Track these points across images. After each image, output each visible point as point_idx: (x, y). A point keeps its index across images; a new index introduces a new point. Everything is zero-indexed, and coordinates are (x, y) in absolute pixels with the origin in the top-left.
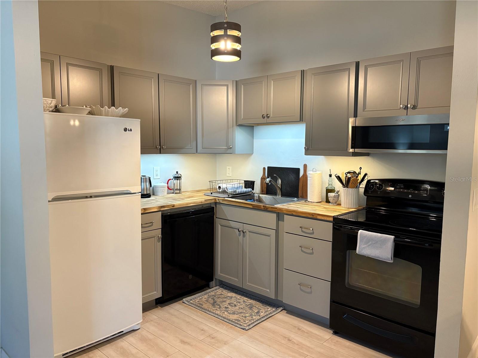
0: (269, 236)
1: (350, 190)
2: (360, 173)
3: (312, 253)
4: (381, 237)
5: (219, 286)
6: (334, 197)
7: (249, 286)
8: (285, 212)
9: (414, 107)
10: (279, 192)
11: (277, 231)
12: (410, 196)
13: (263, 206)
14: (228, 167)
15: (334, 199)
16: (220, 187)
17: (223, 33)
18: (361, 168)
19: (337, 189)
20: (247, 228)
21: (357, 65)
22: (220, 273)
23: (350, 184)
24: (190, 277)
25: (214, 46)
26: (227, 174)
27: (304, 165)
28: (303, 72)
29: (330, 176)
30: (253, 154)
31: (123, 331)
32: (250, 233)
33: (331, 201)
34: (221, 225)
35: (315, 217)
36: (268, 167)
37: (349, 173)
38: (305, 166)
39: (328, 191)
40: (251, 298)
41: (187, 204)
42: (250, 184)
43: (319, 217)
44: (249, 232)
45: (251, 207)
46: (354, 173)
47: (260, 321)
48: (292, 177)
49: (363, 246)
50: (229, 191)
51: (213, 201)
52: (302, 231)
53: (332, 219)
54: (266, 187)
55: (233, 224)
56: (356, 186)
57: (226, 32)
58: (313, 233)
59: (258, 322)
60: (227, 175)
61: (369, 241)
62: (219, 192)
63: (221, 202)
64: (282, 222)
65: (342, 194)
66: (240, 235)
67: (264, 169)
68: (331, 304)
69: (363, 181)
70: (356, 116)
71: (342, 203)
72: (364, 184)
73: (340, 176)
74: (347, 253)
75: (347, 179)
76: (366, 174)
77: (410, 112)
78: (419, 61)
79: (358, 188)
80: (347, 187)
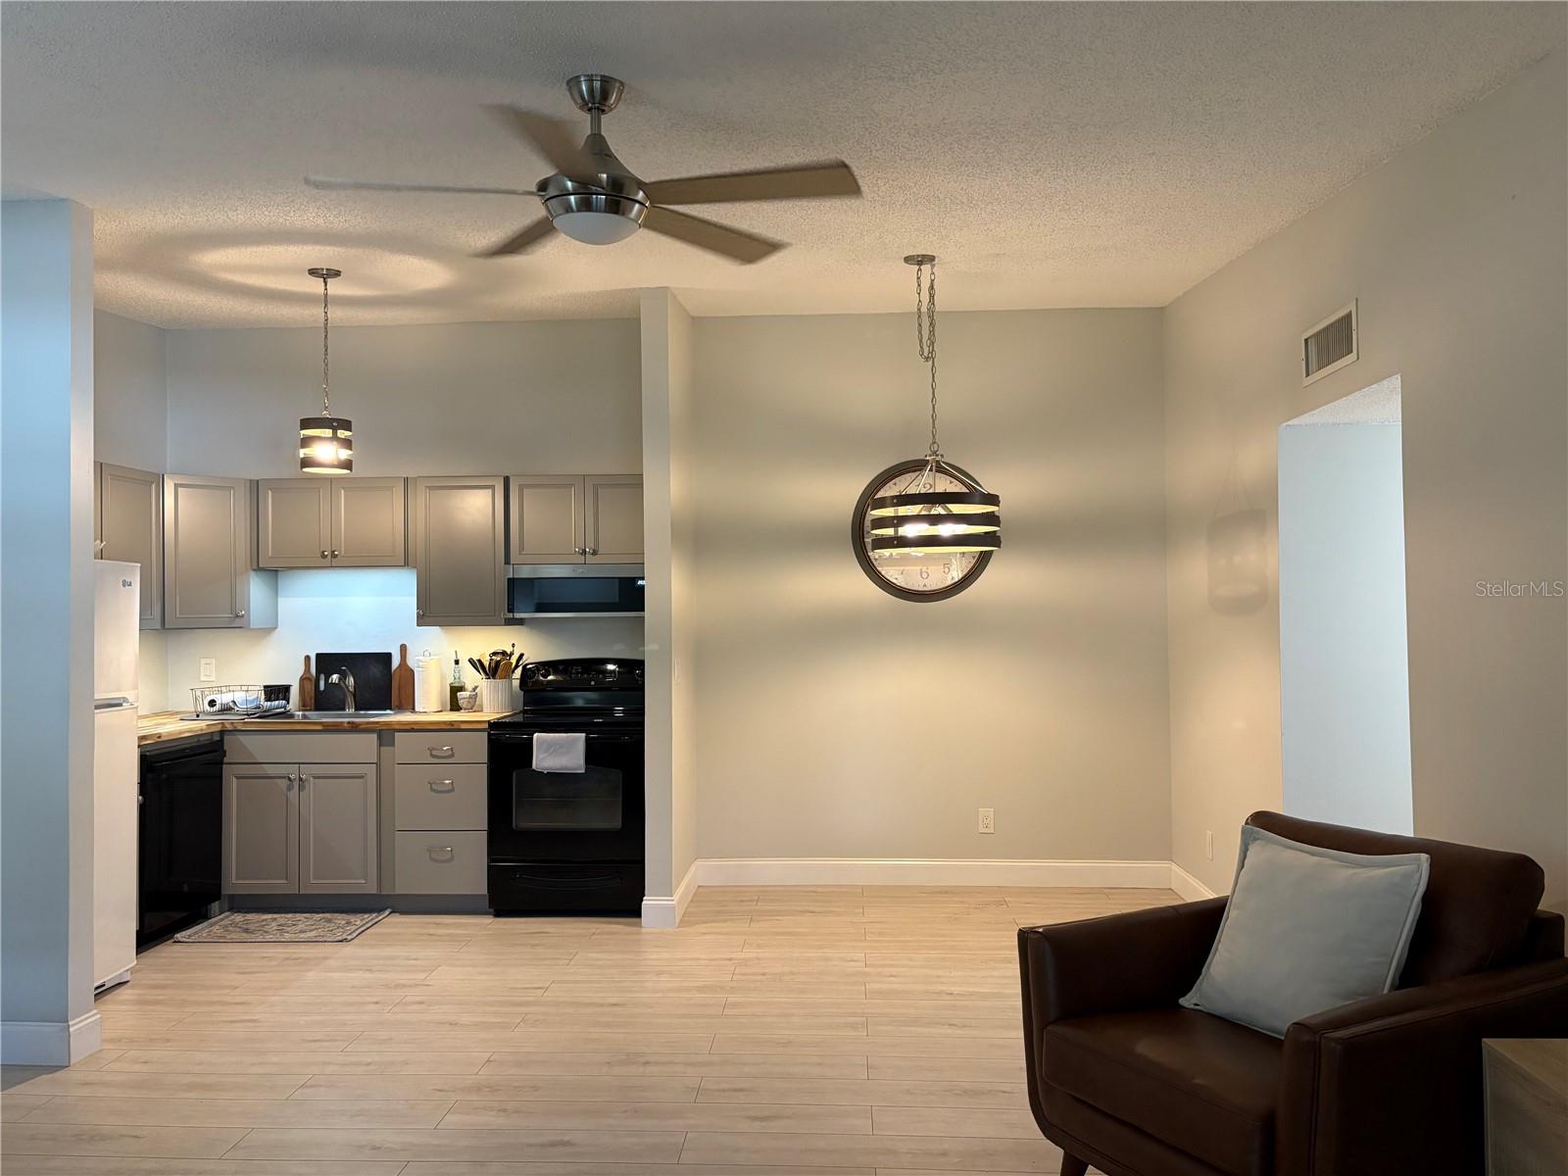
0: (362, 777)
1: (499, 683)
2: (512, 654)
3: (453, 790)
4: (567, 737)
5: (228, 911)
6: (470, 697)
7: (316, 884)
8: (397, 727)
9: (595, 553)
10: (350, 700)
11: (378, 765)
12: (593, 683)
13: (349, 723)
14: (203, 661)
15: (469, 702)
16: (212, 703)
17: (331, 435)
18: (513, 645)
19: (469, 686)
20: (307, 771)
21: (507, 481)
22: (235, 878)
23: (499, 671)
24: (186, 888)
25: (302, 453)
26: (202, 675)
27: (401, 646)
28: (406, 480)
29: (457, 662)
30: (276, 628)
31: (104, 985)
32: (317, 780)
33: (464, 706)
34: (237, 778)
35: (455, 727)
36: (318, 655)
37: (494, 654)
38: (403, 648)
39: (455, 690)
40: (318, 913)
41: (181, 733)
42: (277, 692)
43: (463, 726)
44: (314, 778)
45: (320, 728)
46: (504, 653)
47: (365, 928)
48: (375, 670)
49: (541, 756)
50: (241, 707)
51: (219, 728)
52: (432, 756)
53: (486, 726)
54: (313, 695)
55: (270, 770)
56: (508, 675)
57: (335, 433)
58: (452, 756)
59: (362, 929)
60: (202, 679)
61: (550, 747)
62: (214, 714)
63: (239, 728)
64: (391, 748)
65: (484, 693)
66: (290, 788)
67: (308, 658)
68: (489, 868)
69: (517, 666)
70: (507, 561)
71: (485, 707)
72: (519, 671)
73: (479, 661)
74: (514, 774)
75: (493, 665)
76: (522, 655)
77: (590, 559)
78: (596, 488)
79: (511, 679)
80: (494, 677)
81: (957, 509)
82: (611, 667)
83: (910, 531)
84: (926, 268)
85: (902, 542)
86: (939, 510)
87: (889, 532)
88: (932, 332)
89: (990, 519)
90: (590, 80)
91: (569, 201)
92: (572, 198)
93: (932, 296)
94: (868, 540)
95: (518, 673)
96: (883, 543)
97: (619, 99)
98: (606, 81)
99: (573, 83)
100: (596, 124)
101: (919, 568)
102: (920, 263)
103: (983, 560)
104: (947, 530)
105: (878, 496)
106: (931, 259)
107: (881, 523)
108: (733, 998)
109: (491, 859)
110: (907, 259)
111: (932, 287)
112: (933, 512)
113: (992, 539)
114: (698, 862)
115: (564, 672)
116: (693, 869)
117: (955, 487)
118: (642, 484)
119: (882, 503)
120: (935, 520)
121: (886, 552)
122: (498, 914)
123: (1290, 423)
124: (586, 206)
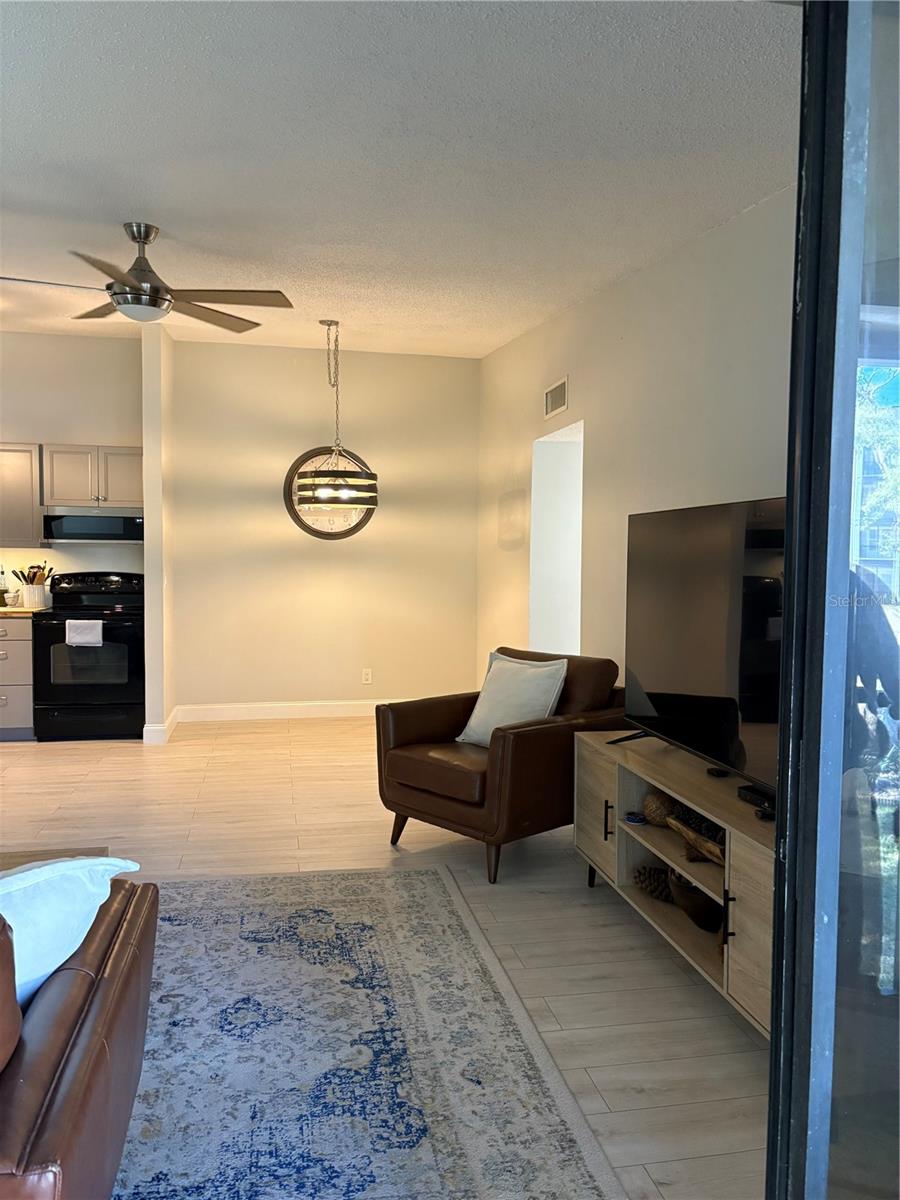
1: (35, 588)
2: (44, 568)
3: (6, 658)
4: (89, 622)
6: (14, 597)
9: (105, 500)
12: (103, 589)
15: (13, 600)
18: (46, 562)
19: (12, 590)
21: (41, 447)
23: (36, 579)
29: (2, 573)
33: (10, 603)
35: (7, 616)
37: (32, 567)
43: (14, 615)
46: (39, 567)
49: (72, 636)
53: (31, 615)
56: (42, 582)
58: (6, 635)
61: (77, 630)
65: (25, 594)
68: (35, 710)
69: (48, 577)
70: (42, 504)
71: (25, 603)
72: (49, 580)
73: (21, 572)
74: (52, 648)
75: (31, 575)
76: (51, 569)
77: (102, 504)
78: (106, 456)
79: (43, 584)
80: (32, 583)
81: (352, 481)
82: (116, 578)
83: (322, 493)
84: (333, 328)
85: (316, 500)
86: (340, 481)
87: (309, 494)
88: (336, 369)
89: (372, 488)
90: (139, 226)
91: (127, 298)
92: (129, 296)
93: (336, 346)
94: (295, 498)
95: (49, 581)
96: (303, 500)
97: (154, 238)
98: (148, 227)
99: (128, 226)
100: (142, 251)
101: (327, 518)
102: (329, 325)
103: (369, 514)
104: (345, 494)
105: (300, 470)
106: (337, 323)
107: (303, 488)
108: (208, 774)
109: (35, 704)
110: (322, 322)
111: (337, 340)
112: (337, 483)
113: (373, 501)
114: (178, 707)
115: (82, 581)
116: (175, 710)
117: (352, 467)
118: (142, 455)
119: (304, 475)
120: (336, 487)
121: (306, 506)
122: (40, 740)
123: (541, 439)
124: (137, 301)
